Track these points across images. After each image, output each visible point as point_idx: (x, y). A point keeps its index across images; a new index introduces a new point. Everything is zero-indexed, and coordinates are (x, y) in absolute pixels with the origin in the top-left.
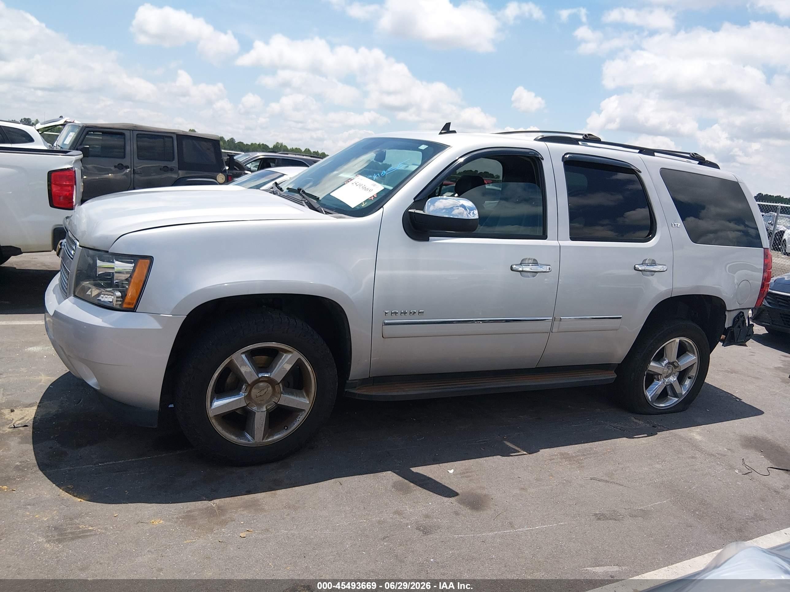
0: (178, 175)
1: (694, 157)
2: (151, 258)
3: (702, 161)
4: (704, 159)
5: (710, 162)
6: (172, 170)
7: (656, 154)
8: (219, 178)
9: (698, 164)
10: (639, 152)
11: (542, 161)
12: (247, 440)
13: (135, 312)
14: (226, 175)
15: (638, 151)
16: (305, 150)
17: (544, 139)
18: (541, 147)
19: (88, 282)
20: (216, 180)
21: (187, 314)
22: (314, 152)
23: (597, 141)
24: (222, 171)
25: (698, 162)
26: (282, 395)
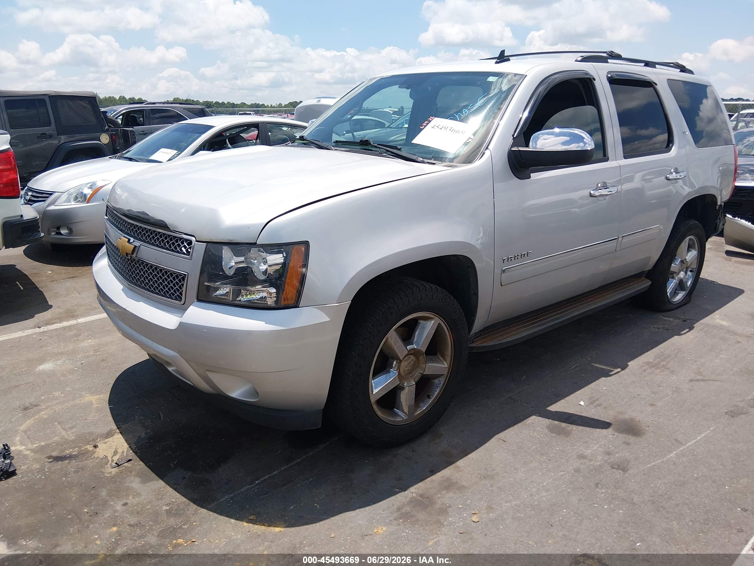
0: (59, 142)
1: (677, 66)
2: (306, 244)
3: (683, 69)
4: (684, 67)
5: (689, 70)
6: (50, 137)
7: (657, 66)
8: (103, 139)
9: (680, 71)
10: (645, 66)
11: (594, 82)
12: (402, 418)
13: (298, 307)
14: (110, 135)
15: (643, 64)
16: (119, 98)
17: (585, 60)
18: (590, 68)
19: (220, 283)
20: (101, 141)
21: (351, 300)
22: (130, 99)
23: (618, 57)
24: (103, 130)
25: (679, 70)
26: (427, 364)
